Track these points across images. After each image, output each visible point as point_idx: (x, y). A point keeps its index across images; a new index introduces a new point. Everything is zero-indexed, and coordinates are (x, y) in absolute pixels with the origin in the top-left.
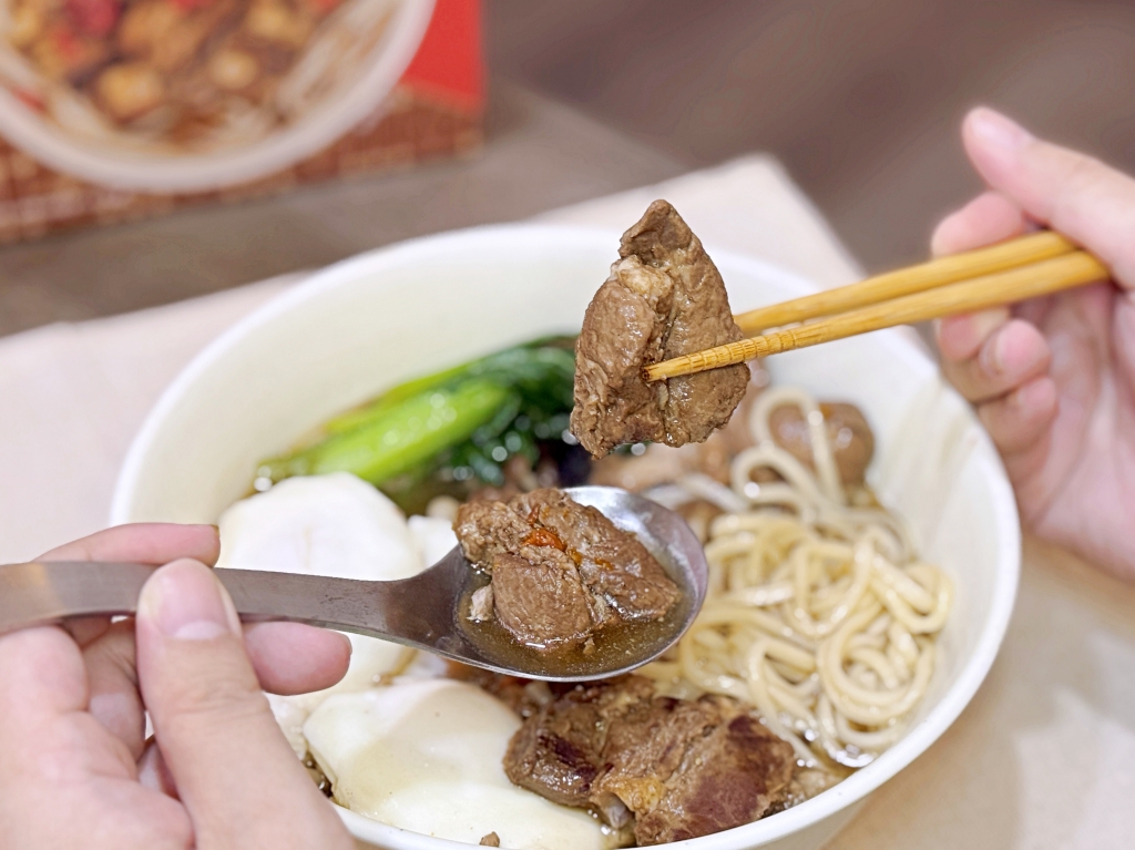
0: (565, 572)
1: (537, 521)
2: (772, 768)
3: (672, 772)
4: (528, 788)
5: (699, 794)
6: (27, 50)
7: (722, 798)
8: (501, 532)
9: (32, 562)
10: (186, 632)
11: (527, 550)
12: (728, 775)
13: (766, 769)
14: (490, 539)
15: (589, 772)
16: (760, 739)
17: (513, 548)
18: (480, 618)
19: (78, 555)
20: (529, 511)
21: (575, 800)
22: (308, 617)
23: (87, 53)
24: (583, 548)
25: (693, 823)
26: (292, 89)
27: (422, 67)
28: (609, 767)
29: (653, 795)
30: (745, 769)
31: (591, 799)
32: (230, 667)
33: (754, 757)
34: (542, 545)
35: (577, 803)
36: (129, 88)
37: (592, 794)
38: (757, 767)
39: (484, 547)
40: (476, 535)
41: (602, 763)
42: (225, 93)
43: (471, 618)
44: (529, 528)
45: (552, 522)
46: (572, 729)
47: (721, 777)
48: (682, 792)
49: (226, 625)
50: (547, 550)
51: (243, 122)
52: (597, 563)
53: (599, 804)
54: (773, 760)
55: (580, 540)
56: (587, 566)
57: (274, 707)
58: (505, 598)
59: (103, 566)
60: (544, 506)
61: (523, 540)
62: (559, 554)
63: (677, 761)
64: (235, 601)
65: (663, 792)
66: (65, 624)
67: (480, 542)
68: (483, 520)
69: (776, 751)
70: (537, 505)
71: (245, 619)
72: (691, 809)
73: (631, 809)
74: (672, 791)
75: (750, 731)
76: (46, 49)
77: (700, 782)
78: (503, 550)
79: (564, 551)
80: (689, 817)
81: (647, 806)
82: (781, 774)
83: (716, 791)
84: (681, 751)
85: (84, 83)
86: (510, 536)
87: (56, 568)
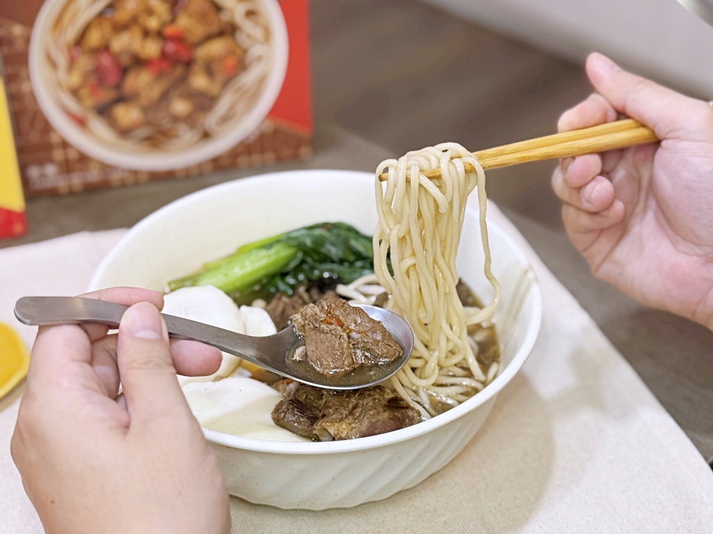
0: (341, 336)
1: (330, 313)
3: (356, 419)
4: (283, 427)
5: (368, 430)
6: (75, 92)
8: (311, 318)
9: (75, 297)
10: (141, 334)
11: (323, 326)
12: (383, 421)
13: (404, 421)
14: (307, 322)
15: (314, 420)
16: (404, 408)
17: (317, 325)
18: (298, 359)
19: (94, 297)
20: (326, 308)
21: (306, 432)
22: (205, 341)
23: (106, 95)
24: (352, 326)
26: (211, 120)
27: (276, 111)
28: (324, 416)
29: (344, 429)
30: (392, 419)
31: (314, 432)
32: (160, 352)
33: (399, 415)
34: (331, 324)
35: (307, 434)
36: (128, 114)
37: (314, 429)
38: (399, 419)
39: (304, 326)
40: (300, 320)
41: (321, 414)
42: (176, 119)
43: (294, 359)
44: (325, 316)
45: (337, 313)
46: (306, 398)
47: (380, 423)
48: (359, 429)
49: (161, 334)
50: (333, 326)
51: (186, 135)
52: (359, 333)
53: (318, 434)
54: (408, 417)
55: (351, 322)
56: (354, 334)
57: (179, 379)
58: (311, 348)
59: (105, 303)
60: (333, 305)
61: (322, 321)
62: (339, 328)
63: (358, 414)
64: (168, 328)
65: (350, 428)
66: (81, 324)
67: (302, 324)
68: (304, 313)
69: (410, 413)
70: (331, 305)
71: (172, 336)
73: (333, 435)
74: (354, 428)
75: (398, 404)
76: (84, 92)
77: (368, 424)
78: (312, 326)
79: (342, 327)
81: (340, 434)
84: (360, 409)
85: (104, 111)
86: (316, 320)
87: (86, 301)
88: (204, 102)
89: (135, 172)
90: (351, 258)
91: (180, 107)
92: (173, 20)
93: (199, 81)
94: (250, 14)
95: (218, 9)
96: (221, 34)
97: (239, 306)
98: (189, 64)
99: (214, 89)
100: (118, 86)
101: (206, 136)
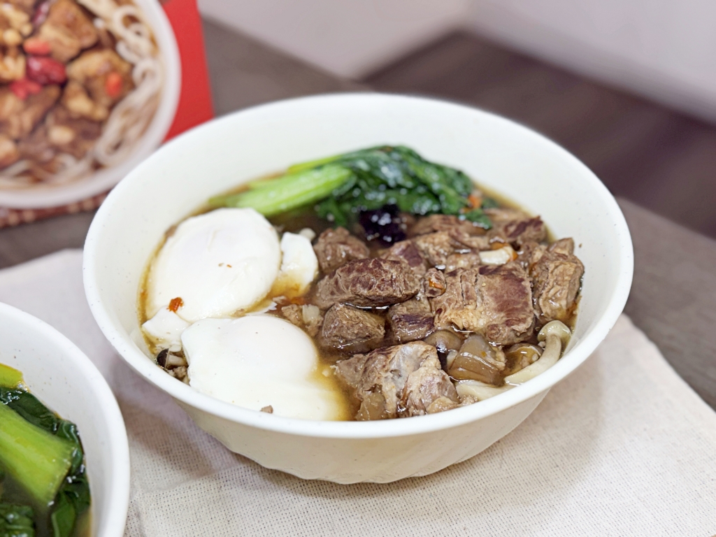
2: (514, 272)
7: (508, 296)
12: (501, 286)
15: (429, 321)
25: (508, 314)
33: (503, 274)
37: (439, 327)
38: (509, 275)
47: (500, 289)
48: (489, 308)
65: (478, 312)
72: (500, 310)
77: (493, 299)
80: (502, 314)
82: (519, 272)
83: (503, 296)
88: (89, 128)
89: (18, 211)
90: (409, 184)
91: (61, 135)
92: (35, 32)
93: (79, 104)
94: (131, 20)
95: (90, 15)
96: (97, 46)
97: (281, 235)
98: (63, 84)
99: (100, 113)
101: (97, 166)
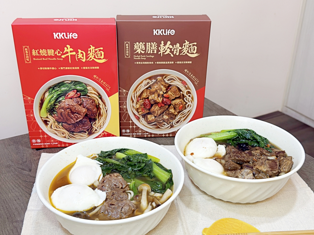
6: (137, 110)
36: (151, 118)
76: (140, 110)
80: (270, 169)
85: (144, 116)
88: (173, 116)
90: (252, 139)
91: (166, 117)
92: (166, 92)
93: (172, 110)
94: (189, 93)
95: (180, 90)
96: (179, 98)
97: (218, 145)
98: (170, 105)
99: (176, 113)
100: (149, 109)
